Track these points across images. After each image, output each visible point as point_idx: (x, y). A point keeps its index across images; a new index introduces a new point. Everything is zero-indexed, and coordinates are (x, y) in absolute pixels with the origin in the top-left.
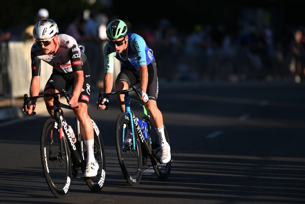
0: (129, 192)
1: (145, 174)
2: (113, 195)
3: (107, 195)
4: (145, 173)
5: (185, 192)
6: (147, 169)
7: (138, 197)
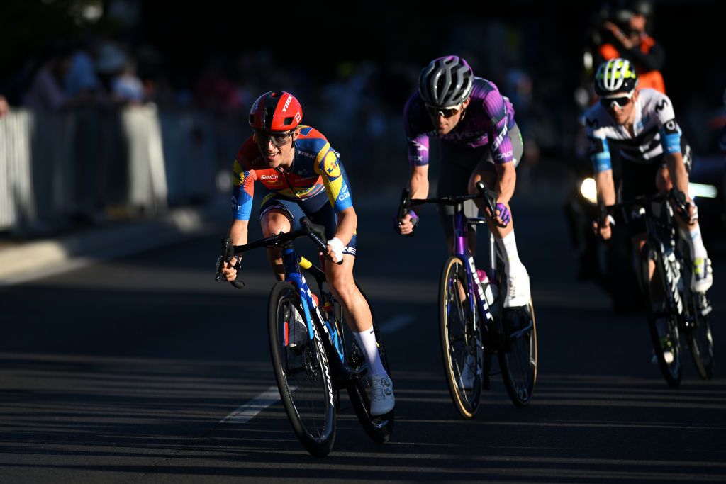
0: (193, 465)
1: (231, 422)
2: (155, 474)
3: (142, 475)
4: (229, 419)
5: (330, 463)
6: (234, 409)
7: (215, 477)
